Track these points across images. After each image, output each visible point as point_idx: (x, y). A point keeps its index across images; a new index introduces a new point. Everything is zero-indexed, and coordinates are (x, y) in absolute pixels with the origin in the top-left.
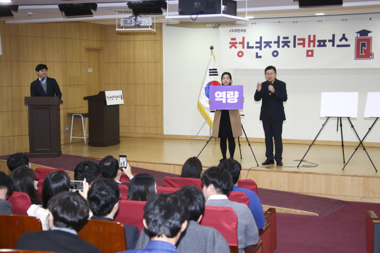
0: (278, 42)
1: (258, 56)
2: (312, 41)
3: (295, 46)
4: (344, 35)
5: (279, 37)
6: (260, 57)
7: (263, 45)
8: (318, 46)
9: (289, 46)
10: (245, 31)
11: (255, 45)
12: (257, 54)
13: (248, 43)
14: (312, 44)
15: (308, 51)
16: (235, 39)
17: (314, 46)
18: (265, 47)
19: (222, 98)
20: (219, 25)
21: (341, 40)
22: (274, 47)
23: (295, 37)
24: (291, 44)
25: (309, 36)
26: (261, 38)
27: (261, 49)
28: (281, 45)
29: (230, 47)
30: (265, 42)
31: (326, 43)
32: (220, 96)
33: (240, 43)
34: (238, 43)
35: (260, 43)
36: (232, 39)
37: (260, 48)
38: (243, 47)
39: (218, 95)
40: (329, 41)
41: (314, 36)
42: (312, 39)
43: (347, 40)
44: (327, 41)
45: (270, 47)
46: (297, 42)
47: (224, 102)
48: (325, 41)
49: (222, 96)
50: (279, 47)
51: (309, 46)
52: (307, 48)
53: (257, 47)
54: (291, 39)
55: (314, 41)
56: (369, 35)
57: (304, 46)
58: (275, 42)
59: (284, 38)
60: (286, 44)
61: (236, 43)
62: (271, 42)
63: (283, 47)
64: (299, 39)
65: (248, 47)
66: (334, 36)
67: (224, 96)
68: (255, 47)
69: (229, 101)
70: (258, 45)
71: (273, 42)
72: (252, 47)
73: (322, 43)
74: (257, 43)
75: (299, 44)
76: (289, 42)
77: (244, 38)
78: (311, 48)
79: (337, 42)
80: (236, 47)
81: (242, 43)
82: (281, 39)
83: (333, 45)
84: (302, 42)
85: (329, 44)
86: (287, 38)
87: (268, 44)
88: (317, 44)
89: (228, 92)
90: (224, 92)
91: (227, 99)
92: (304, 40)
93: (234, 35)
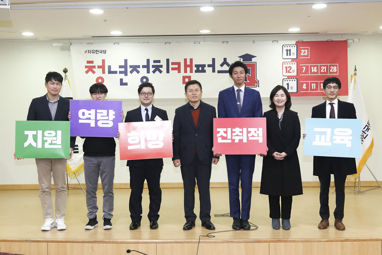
0: (147, 67)
1: (122, 83)
2: (188, 65)
3: (168, 72)
4: (225, 59)
5: (148, 61)
6: (126, 84)
7: (129, 70)
8: (196, 72)
9: (161, 72)
10: (105, 52)
11: (118, 70)
12: (121, 80)
13: (109, 67)
14: (188, 69)
15: (184, 78)
16: (92, 62)
17: (191, 72)
18: (131, 72)
19: (89, 119)
20: (71, 44)
21: (222, 65)
22: (143, 72)
23: (168, 60)
24: (164, 69)
25: (185, 60)
26: (126, 61)
27: (126, 75)
28: (152, 69)
29: (87, 72)
30: (131, 67)
31: (205, 68)
32: (87, 116)
33: (99, 67)
34: (96, 67)
35: (125, 66)
36: (88, 62)
37: (125, 73)
38: (104, 72)
39: (83, 114)
40: (209, 66)
41: (191, 60)
42: (188, 63)
44: (207, 66)
45: (138, 72)
46: (171, 66)
47: (93, 125)
48: (204, 66)
49: (89, 116)
50: (148, 72)
51: (186, 72)
52: (183, 74)
53: (121, 72)
54: (164, 63)
55: (191, 66)
56: (254, 60)
57: (179, 72)
58: (144, 67)
59: (155, 62)
60: (158, 68)
61: (94, 67)
62: (139, 67)
63: (154, 72)
64: (173, 64)
65: (110, 72)
66: (214, 60)
67: (93, 117)
68: (118, 72)
69: (100, 124)
70: (123, 70)
71: (141, 67)
72: (115, 72)
73: (200, 69)
74: (120, 67)
75: (173, 69)
76: (161, 66)
77: (103, 61)
78: (188, 74)
79: (218, 68)
80: (94, 72)
81: (102, 67)
82: (152, 63)
83: (214, 71)
84: (176, 66)
85: (209, 70)
86: (159, 61)
87: (135, 68)
88: (194, 69)
89: (98, 111)
90: (93, 111)
91: (96, 121)
92: (179, 64)
93: (91, 57)
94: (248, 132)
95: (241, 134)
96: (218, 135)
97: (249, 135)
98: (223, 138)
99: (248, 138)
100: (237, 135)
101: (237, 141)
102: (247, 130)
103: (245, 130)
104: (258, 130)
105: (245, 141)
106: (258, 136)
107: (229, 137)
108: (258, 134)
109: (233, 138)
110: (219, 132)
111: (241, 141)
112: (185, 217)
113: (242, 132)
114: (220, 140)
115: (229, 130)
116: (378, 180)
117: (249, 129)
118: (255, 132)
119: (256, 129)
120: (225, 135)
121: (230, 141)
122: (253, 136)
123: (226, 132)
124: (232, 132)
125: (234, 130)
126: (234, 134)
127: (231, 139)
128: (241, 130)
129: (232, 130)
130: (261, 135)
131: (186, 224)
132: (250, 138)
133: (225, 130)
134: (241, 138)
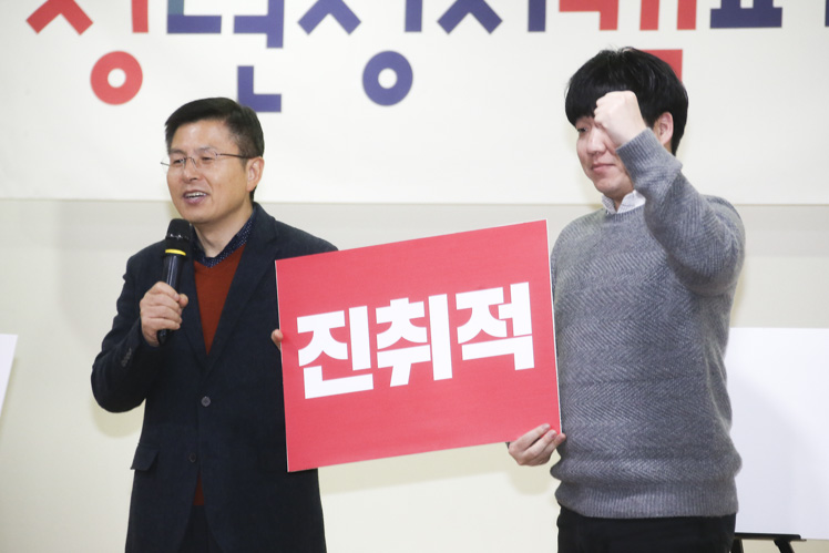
7: (295, 7)
9: (491, 21)
11: (232, 7)
18: (311, 24)
27: (275, 40)
28: (436, 6)
29: (39, 20)
45: (350, 20)
50: (413, 20)
53: (243, 23)
63: (448, 21)
65: (180, 22)
68: (227, 26)
70: (260, 7)
72: (212, 23)
94: (458, 317)
95: (418, 334)
96: (305, 356)
97: (465, 333)
98: (333, 368)
99: (456, 349)
100: (403, 343)
101: (400, 378)
102: (452, 303)
103: (438, 303)
104: (508, 299)
105: (443, 371)
106: (510, 335)
107: (361, 360)
108: (509, 322)
109: (384, 360)
110: (307, 337)
111: (421, 371)
113: (423, 322)
114: (316, 386)
115: (359, 314)
117: (464, 300)
118: (494, 310)
119: (496, 294)
120: (337, 351)
121: (365, 383)
122: (483, 337)
123: (342, 334)
124: (376, 328)
125: (382, 315)
126: (384, 339)
127: (373, 369)
128: (417, 309)
129: (372, 316)
130: (524, 324)
132: (471, 353)
133: (336, 319)
134: (420, 355)
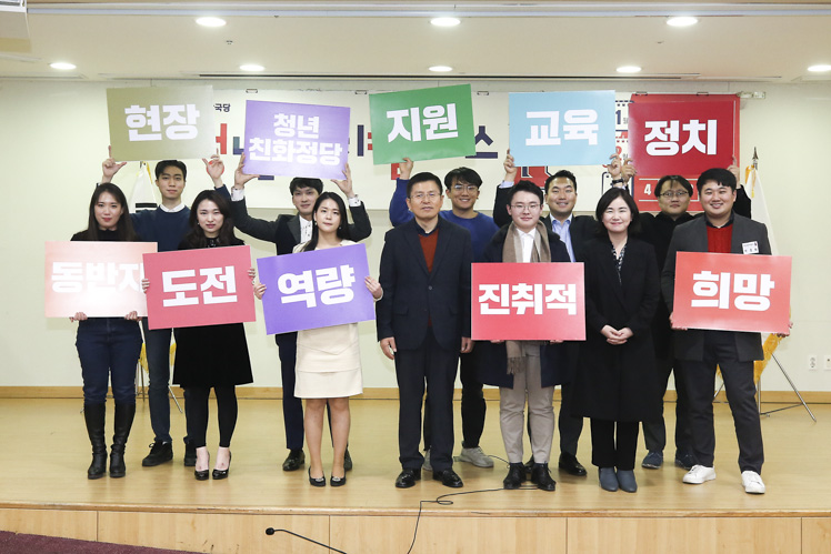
3: (360, 153)
4: (482, 129)
6: (270, 178)
10: (227, 108)
13: (236, 140)
23: (361, 129)
24: (352, 147)
38: (224, 151)
43: (489, 141)
46: (367, 141)
54: (352, 134)
64: (371, 136)
65: (237, 151)
75: (372, 147)
77: (224, 127)
81: (221, 140)
94: (546, 293)
95: (530, 297)
96: (481, 299)
97: (548, 299)
98: (492, 305)
99: (545, 304)
100: (523, 299)
101: (521, 311)
102: (544, 288)
103: (538, 287)
104: (567, 289)
105: (539, 311)
106: (567, 302)
107: (505, 303)
108: (567, 297)
109: (514, 304)
110: (483, 292)
111: (530, 310)
112: (401, 459)
113: (532, 293)
114: (485, 310)
115: (505, 287)
116: (798, 390)
117: (548, 287)
118: (561, 292)
119: (562, 287)
120: (496, 299)
121: (507, 312)
122: (555, 301)
123: (498, 293)
124: (512, 293)
125: (515, 288)
126: (514, 297)
127: (510, 307)
128: (530, 288)
129: (511, 288)
130: (572, 298)
131: (402, 474)
132: (550, 306)
133: (496, 287)
134: (530, 305)
